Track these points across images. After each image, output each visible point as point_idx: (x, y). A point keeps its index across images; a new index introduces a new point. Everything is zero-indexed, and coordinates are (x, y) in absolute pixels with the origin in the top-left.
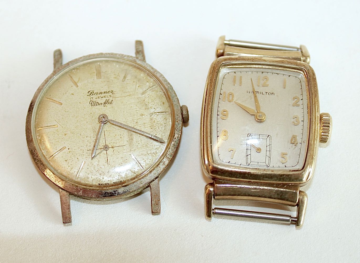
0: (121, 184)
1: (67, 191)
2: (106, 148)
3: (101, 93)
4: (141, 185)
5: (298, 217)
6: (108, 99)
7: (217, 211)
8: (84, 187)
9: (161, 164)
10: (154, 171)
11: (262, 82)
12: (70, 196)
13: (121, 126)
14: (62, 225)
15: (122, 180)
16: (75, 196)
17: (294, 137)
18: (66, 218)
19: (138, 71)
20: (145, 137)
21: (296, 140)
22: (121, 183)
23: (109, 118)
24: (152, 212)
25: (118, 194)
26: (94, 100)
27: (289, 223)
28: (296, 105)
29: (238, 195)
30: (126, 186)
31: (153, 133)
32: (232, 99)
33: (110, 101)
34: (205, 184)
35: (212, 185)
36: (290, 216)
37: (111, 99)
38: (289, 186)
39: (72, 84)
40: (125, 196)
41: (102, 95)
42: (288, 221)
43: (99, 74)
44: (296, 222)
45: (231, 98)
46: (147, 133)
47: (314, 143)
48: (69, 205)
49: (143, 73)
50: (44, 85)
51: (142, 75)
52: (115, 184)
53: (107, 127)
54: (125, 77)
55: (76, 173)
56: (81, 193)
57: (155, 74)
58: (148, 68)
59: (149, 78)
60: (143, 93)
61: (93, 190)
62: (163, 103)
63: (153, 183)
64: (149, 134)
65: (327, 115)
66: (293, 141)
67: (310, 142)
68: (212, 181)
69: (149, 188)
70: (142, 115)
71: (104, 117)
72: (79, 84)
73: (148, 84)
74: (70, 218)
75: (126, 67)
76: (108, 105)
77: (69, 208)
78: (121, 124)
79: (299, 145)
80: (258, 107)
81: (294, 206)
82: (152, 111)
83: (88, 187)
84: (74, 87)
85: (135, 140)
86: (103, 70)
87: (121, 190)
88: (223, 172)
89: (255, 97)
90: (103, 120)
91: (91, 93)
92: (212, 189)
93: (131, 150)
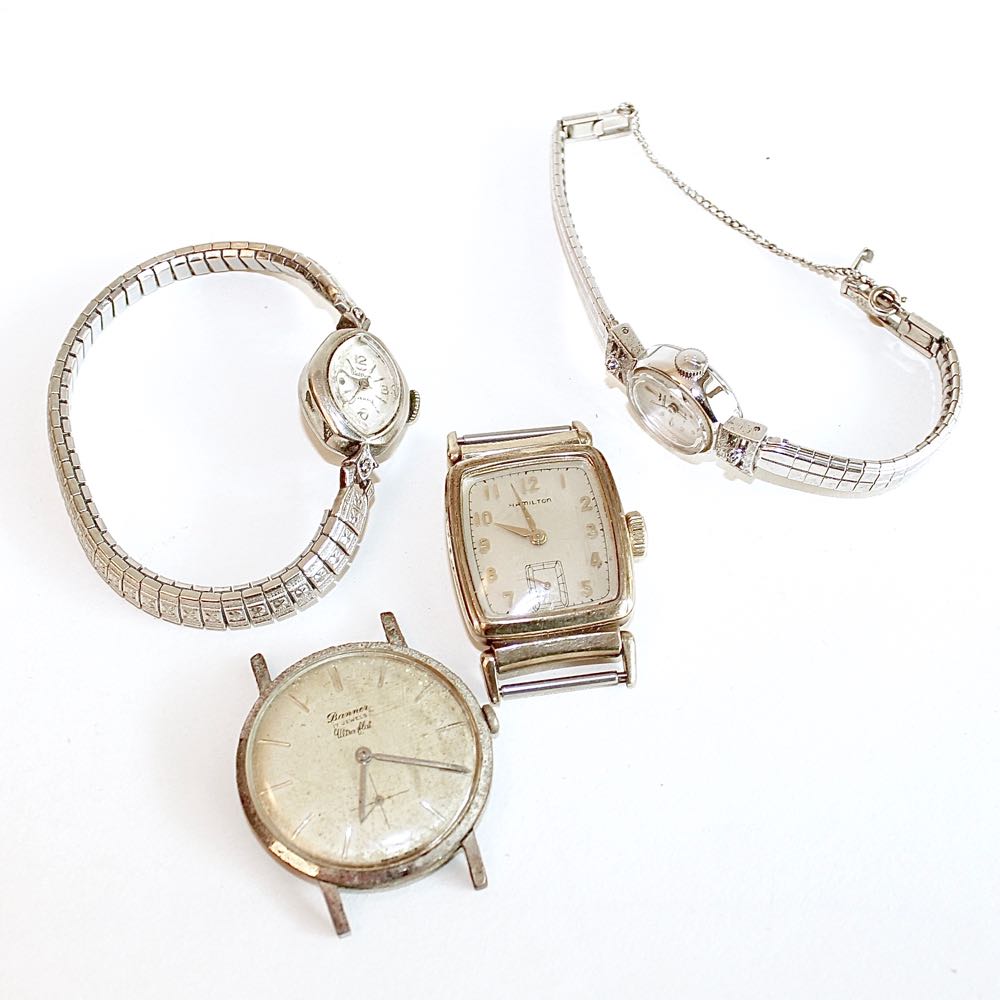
0: (417, 853)
1: (333, 883)
2: (379, 800)
3: (349, 714)
4: (449, 848)
5: (627, 672)
6: (362, 721)
7: (505, 690)
8: (360, 870)
9: (472, 807)
10: (464, 821)
11: (529, 487)
12: (340, 889)
13: (395, 760)
14: (336, 937)
15: (417, 846)
16: (347, 887)
17: (595, 555)
18: (341, 925)
19: (399, 665)
20: (437, 770)
21: (598, 558)
22: (417, 851)
23: (373, 752)
24: (475, 887)
25: (417, 868)
26: (340, 726)
27: (616, 681)
28: (587, 508)
29: (533, 658)
30: (425, 854)
31: (449, 761)
32: (491, 521)
33: (367, 723)
34: (479, 654)
35: (490, 652)
36: (616, 672)
37: (367, 720)
38: (603, 628)
39: (298, 708)
40: (428, 871)
41: (351, 717)
42: (613, 679)
43: (338, 683)
44: (625, 678)
45: (488, 520)
46: (439, 763)
47: (626, 558)
48: (341, 905)
49: (408, 666)
50: (252, 721)
51: (407, 670)
52: (408, 855)
53: (373, 767)
54: (381, 679)
55: (341, 852)
56: (356, 881)
57: (427, 663)
58: (414, 656)
59: (419, 672)
60: (417, 699)
61: (375, 871)
62: (453, 709)
63: (467, 839)
64: (444, 764)
65: (636, 514)
66: (595, 561)
67: (620, 556)
68: (488, 648)
69: (461, 849)
70: (424, 735)
71: (364, 752)
72: (309, 707)
73: (421, 683)
74: (347, 925)
75: (380, 662)
76: (366, 731)
77: (342, 909)
78: (395, 757)
79: (604, 565)
80: (531, 523)
81: (617, 655)
82: (439, 725)
83: (365, 870)
84: (303, 712)
85: (422, 778)
86: (343, 675)
87: (419, 863)
88: (503, 628)
89: (524, 509)
90: (363, 756)
91: (333, 717)
92: (492, 659)
93: (419, 796)
